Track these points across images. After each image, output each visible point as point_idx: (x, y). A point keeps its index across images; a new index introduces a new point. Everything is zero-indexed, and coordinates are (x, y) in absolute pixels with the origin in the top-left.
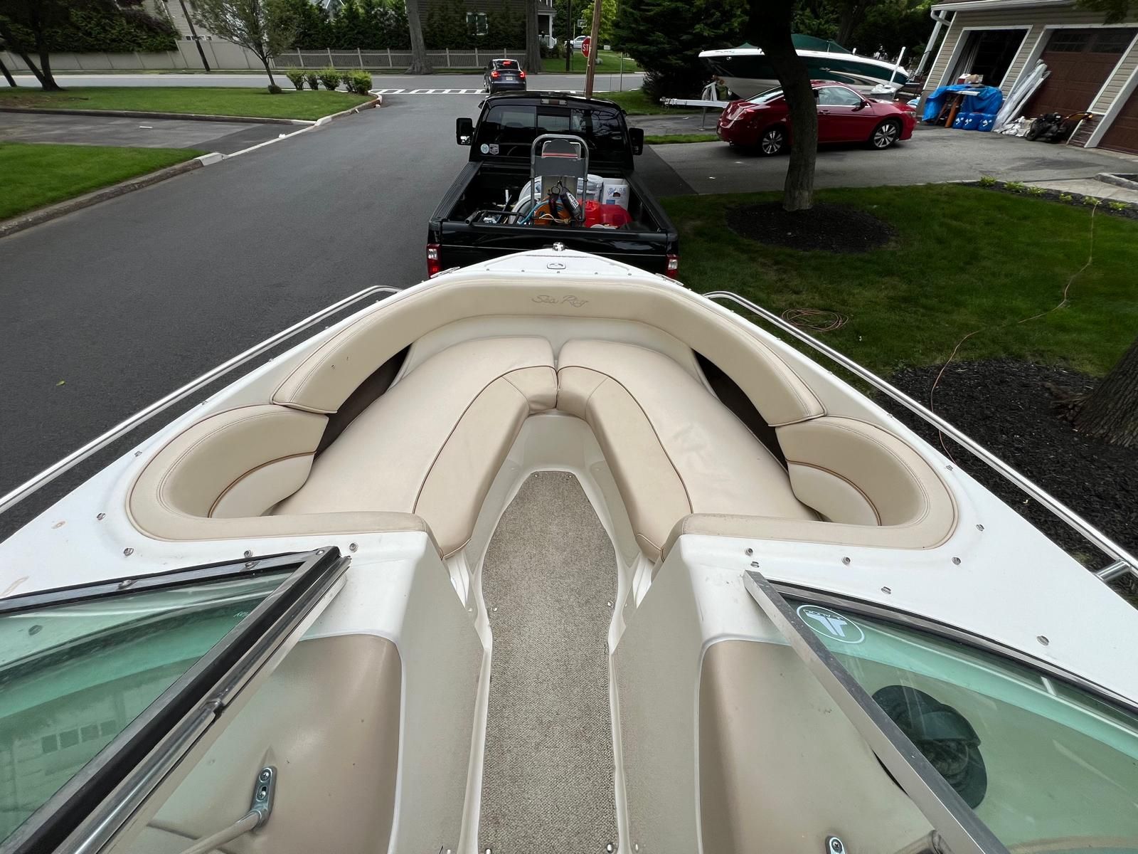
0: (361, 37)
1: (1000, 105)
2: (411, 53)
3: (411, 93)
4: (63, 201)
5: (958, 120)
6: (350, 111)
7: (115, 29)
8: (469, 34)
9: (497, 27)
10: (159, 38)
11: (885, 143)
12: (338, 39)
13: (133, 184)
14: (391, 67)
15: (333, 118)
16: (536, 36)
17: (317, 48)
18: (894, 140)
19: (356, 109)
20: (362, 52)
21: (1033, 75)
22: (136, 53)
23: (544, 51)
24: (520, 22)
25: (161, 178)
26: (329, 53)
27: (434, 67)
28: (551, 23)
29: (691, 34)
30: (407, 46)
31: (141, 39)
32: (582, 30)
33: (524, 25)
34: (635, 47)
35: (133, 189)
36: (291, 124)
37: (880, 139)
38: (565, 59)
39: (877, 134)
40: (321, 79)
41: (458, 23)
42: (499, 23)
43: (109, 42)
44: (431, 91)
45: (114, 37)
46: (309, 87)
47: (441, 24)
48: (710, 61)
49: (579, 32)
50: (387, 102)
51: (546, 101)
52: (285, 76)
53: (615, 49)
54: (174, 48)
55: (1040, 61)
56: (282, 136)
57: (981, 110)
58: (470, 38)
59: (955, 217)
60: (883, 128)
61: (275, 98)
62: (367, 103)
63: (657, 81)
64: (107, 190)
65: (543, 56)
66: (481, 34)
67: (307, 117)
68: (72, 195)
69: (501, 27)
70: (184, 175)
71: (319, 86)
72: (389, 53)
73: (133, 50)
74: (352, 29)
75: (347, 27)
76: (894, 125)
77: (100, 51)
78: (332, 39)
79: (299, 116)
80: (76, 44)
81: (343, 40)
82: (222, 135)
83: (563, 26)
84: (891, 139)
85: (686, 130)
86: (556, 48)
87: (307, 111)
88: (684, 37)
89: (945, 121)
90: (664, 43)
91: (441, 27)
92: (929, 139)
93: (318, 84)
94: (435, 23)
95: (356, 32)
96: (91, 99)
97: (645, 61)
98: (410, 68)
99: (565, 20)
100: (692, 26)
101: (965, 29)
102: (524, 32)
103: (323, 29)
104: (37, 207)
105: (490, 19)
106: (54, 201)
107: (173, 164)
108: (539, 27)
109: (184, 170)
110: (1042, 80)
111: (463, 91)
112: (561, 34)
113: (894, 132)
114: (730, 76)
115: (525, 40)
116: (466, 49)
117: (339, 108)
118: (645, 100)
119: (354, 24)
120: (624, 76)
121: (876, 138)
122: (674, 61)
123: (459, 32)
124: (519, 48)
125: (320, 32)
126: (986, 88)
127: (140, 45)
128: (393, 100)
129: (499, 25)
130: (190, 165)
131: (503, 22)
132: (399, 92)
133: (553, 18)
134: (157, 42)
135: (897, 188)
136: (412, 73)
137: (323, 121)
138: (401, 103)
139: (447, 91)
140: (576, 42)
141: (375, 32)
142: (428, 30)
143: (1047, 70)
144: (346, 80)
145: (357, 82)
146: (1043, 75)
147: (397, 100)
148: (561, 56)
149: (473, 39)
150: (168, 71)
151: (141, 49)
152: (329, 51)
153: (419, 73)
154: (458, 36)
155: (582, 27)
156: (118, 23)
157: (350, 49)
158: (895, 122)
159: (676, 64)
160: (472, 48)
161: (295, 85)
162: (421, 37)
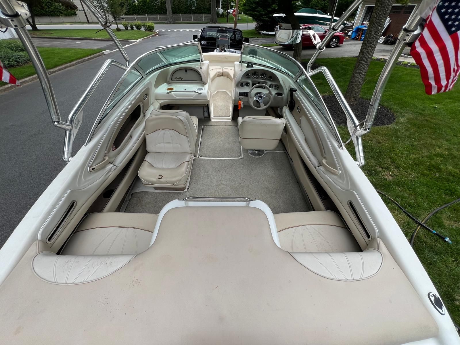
0: (147, 9)
2: (167, 15)
3: (168, 31)
4: (68, 63)
5: (362, 38)
6: (148, 37)
7: (52, 7)
8: (189, 8)
9: (200, 5)
10: (69, 11)
11: (334, 45)
12: (139, 10)
13: (86, 59)
14: (159, 21)
15: (143, 39)
16: (215, 9)
17: (130, 14)
18: (337, 45)
19: (150, 36)
20: (148, 16)
22: (61, 16)
23: (218, 15)
24: (209, 3)
25: (93, 58)
26: (135, 16)
27: (176, 21)
28: (221, 4)
29: (271, 8)
30: (165, 13)
31: (63, 11)
32: (233, 6)
33: (210, 4)
34: (251, 13)
35: (86, 60)
36: (128, 41)
37: (332, 44)
38: (226, 18)
39: (331, 42)
40: (135, 26)
41: (185, 4)
42: (201, 4)
43: (50, 12)
44: (176, 30)
45: (52, 10)
46: (130, 29)
47: (178, 4)
48: (277, 18)
49: (232, 7)
50: (160, 34)
51: (220, 29)
52: (121, 25)
53: (245, 14)
54: (75, 14)
55: (388, 17)
56: (127, 46)
58: (190, 9)
59: (345, 65)
60: (333, 40)
61: (120, 33)
62: (153, 34)
63: (260, 26)
64: (80, 60)
65: (218, 17)
66: (194, 8)
67: (134, 39)
68: (70, 62)
69: (202, 5)
70: (100, 57)
71: (134, 29)
72: (158, 16)
73: (59, 15)
74: (144, 6)
75: (142, 5)
76: (337, 39)
77: (46, 15)
78: (137, 10)
79: (131, 39)
80: (38, 13)
81: (141, 11)
82: (106, 45)
83: (226, 5)
84: (336, 44)
85: (269, 43)
86: (223, 13)
87: (133, 37)
88: (269, 9)
89: (358, 38)
90: (262, 12)
91: (178, 5)
92: (351, 44)
93: (133, 28)
94: (176, 4)
95: (145, 7)
96: (54, 33)
97: (256, 18)
98: (167, 22)
99: (226, 2)
100: (271, 5)
101: (366, 6)
102: (210, 7)
103: (133, 6)
104: (62, 64)
105: (197, 2)
106: (66, 63)
107: (95, 53)
108: (216, 6)
109: (99, 56)
111: (188, 30)
112: (225, 8)
113: (337, 41)
114: (284, 23)
115: (211, 10)
116: (188, 14)
117: (144, 36)
118: (256, 33)
119: (145, 4)
120: (248, 24)
121: (331, 44)
122: (265, 18)
123: (185, 7)
124: (209, 14)
125: (132, 8)
127: (62, 13)
128: (163, 34)
129: (200, 4)
130: (101, 54)
131: (202, 3)
132: (164, 30)
133: (222, 1)
134: (69, 12)
135: (332, 58)
136: (167, 24)
137: (139, 40)
138: (166, 35)
139: (182, 30)
140: (231, 11)
141: (153, 7)
142: (173, 6)
143: (390, 20)
144: (144, 26)
145: (149, 27)
146: (389, 22)
147: (164, 33)
148: (225, 17)
149: (191, 10)
150: (73, 23)
151: (62, 15)
152: (135, 15)
153: (170, 23)
154: (185, 9)
155: (233, 5)
156: (54, 5)
157: (143, 14)
158: (336, 38)
159: (266, 19)
160: (190, 14)
161: (125, 28)
162: (171, 9)
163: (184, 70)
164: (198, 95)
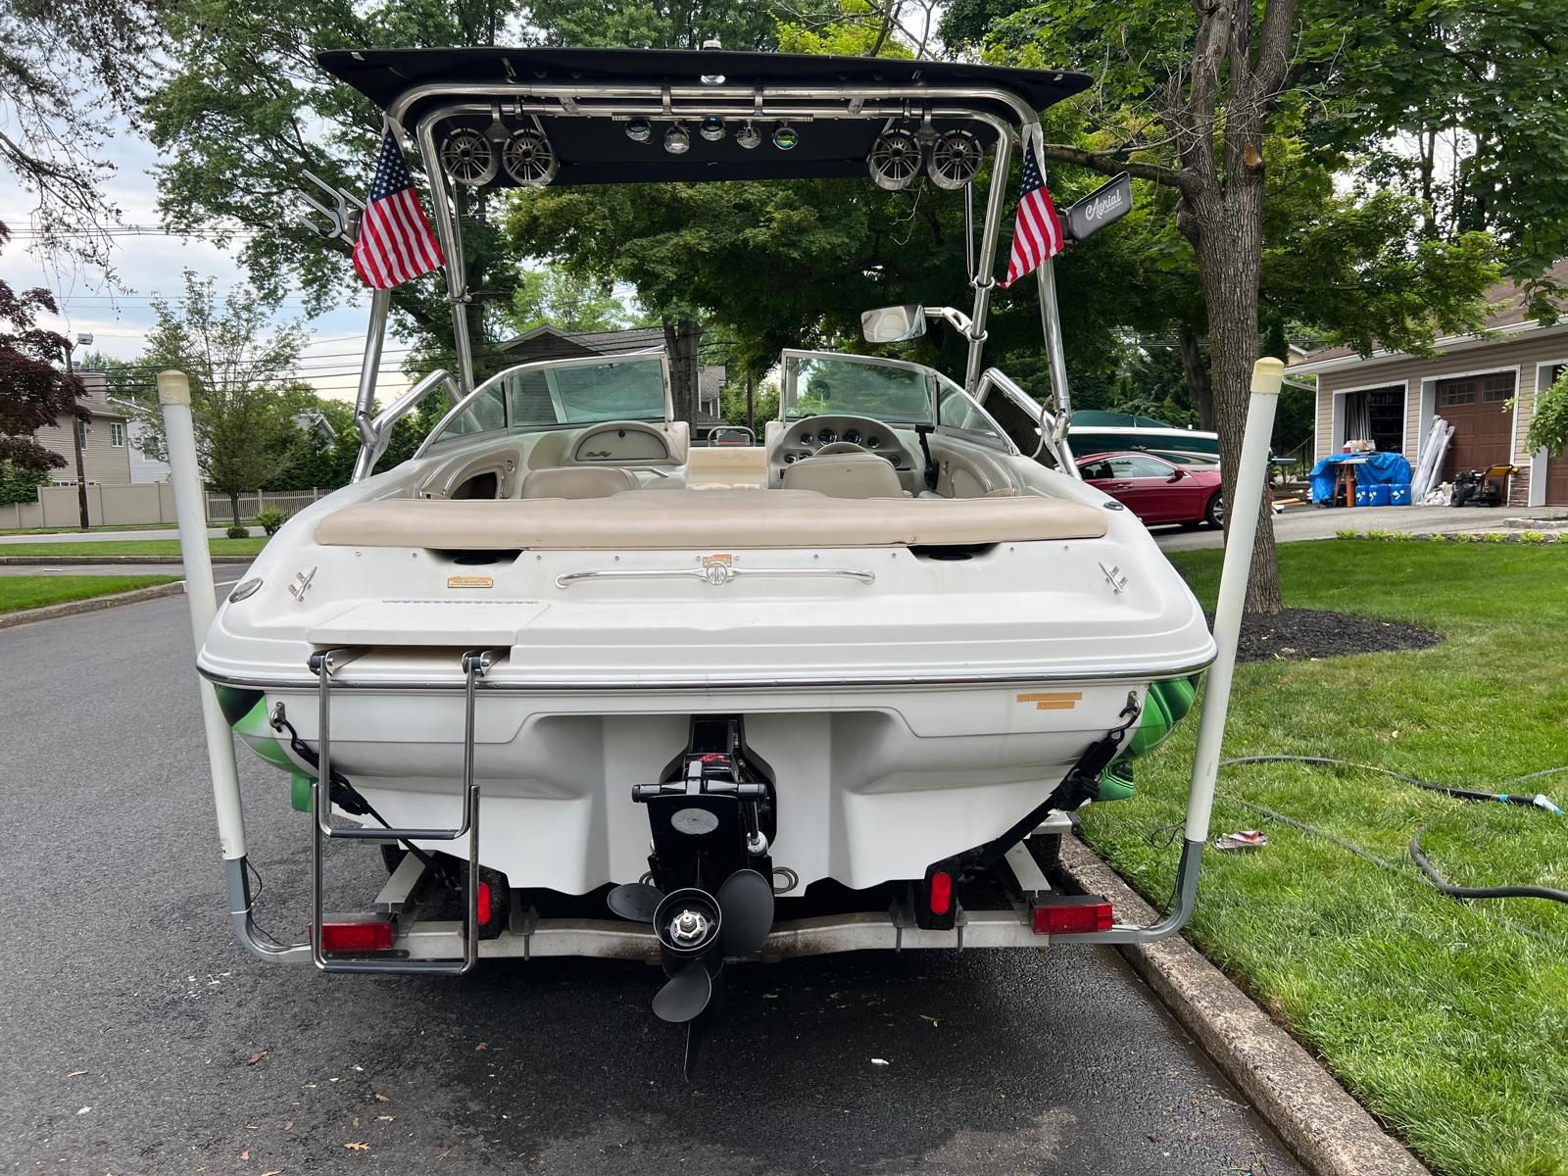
1: (1411, 473)
5: (1358, 495)
17: (295, 488)
21: (1434, 434)
39: (1216, 509)
55: (1436, 417)
57: (1388, 481)
89: (1345, 499)
101: (1337, 391)
110: (1447, 438)
121: (1215, 514)
126: (1382, 454)
134: (5, 491)
143: (1448, 426)
146: (1447, 432)
163: (617, 433)
164: (657, 479)
